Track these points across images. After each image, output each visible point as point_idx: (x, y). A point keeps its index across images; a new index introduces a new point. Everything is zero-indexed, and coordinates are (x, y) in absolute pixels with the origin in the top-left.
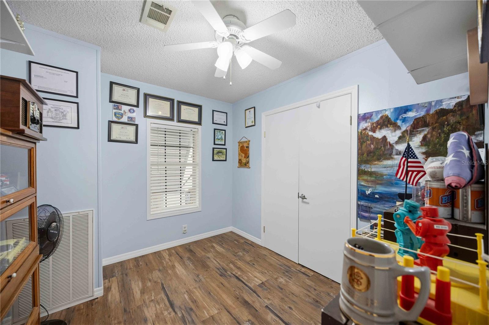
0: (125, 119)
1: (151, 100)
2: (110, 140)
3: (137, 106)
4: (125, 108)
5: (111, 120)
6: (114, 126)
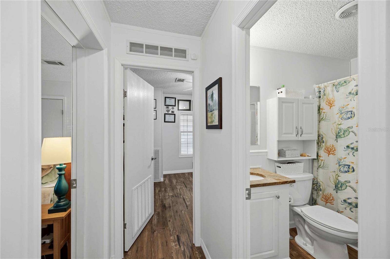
0: (170, 112)
1: (180, 102)
2: (165, 122)
3: (175, 106)
4: (170, 107)
5: (165, 113)
6: (166, 115)
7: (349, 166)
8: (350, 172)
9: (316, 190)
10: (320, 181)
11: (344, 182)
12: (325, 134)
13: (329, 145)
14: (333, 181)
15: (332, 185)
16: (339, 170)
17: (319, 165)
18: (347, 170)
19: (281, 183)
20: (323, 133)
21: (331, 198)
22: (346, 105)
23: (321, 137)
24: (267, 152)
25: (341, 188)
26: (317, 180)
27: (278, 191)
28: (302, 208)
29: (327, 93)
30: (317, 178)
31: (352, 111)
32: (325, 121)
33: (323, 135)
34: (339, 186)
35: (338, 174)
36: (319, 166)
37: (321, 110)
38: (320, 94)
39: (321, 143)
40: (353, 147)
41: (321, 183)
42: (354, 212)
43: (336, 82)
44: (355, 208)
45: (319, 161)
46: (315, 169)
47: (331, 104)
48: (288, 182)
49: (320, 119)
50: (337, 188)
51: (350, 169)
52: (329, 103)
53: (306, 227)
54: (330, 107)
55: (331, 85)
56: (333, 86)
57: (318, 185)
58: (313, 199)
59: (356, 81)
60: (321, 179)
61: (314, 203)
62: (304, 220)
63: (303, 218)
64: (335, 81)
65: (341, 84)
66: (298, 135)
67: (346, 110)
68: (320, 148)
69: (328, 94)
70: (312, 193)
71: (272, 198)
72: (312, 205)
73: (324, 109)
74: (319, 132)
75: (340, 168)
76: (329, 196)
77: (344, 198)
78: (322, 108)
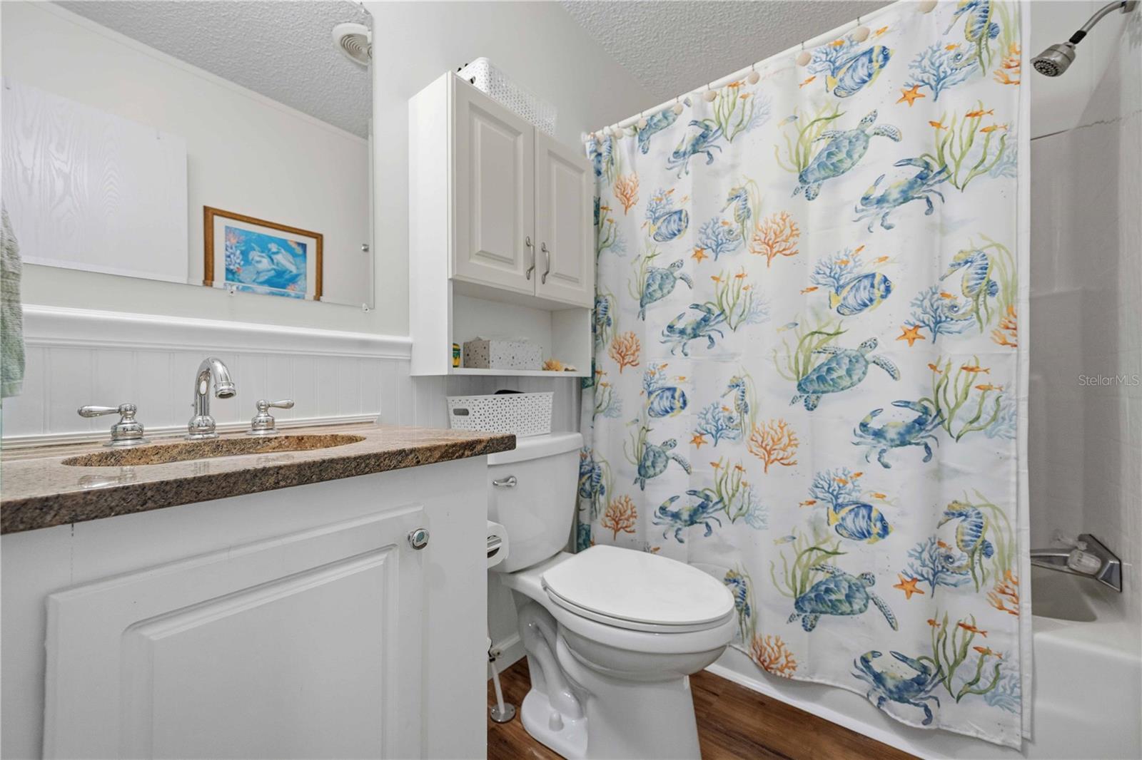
7: (674, 390)
8: (675, 411)
9: (590, 496)
10: (602, 460)
11: (660, 448)
12: (613, 296)
13: (622, 334)
14: (632, 453)
15: (632, 465)
16: (647, 411)
17: (597, 404)
18: (669, 404)
19: (437, 454)
20: (607, 292)
21: (629, 512)
22: (666, 193)
23: (604, 304)
24: (409, 347)
25: (652, 469)
26: (592, 459)
27: (420, 508)
28: (545, 570)
29: (618, 157)
30: (591, 453)
31: (681, 212)
32: (613, 252)
33: (609, 298)
34: (649, 463)
35: (646, 427)
36: (598, 407)
37: (601, 210)
38: (600, 162)
39: (603, 324)
40: (683, 327)
41: (602, 465)
42: (686, 540)
43: (640, 118)
44: (689, 525)
45: (597, 388)
46: (586, 419)
47: (627, 199)
48: (479, 447)
49: (600, 244)
50: (643, 472)
51: (676, 402)
52: (623, 194)
53: (561, 649)
54: (626, 208)
55: (629, 131)
56: (635, 135)
57: (594, 476)
58: (581, 528)
59: (692, 107)
60: (602, 454)
61: (584, 541)
62: (554, 622)
63: (549, 613)
64: (638, 117)
65: (655, 124)
66: (532, 271)
67: (667, 210)
68: (599, 343)
69: (621, 163)
70: (578, 509)
71: (384, 556)
72: (579, 551)
73: (610, 208)
74: (598, 289)
75: (652, 403)
76: (622, 505)
77: (661, 503)
78: (605, 206)
